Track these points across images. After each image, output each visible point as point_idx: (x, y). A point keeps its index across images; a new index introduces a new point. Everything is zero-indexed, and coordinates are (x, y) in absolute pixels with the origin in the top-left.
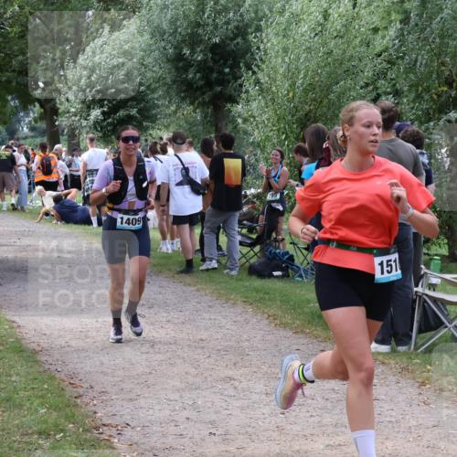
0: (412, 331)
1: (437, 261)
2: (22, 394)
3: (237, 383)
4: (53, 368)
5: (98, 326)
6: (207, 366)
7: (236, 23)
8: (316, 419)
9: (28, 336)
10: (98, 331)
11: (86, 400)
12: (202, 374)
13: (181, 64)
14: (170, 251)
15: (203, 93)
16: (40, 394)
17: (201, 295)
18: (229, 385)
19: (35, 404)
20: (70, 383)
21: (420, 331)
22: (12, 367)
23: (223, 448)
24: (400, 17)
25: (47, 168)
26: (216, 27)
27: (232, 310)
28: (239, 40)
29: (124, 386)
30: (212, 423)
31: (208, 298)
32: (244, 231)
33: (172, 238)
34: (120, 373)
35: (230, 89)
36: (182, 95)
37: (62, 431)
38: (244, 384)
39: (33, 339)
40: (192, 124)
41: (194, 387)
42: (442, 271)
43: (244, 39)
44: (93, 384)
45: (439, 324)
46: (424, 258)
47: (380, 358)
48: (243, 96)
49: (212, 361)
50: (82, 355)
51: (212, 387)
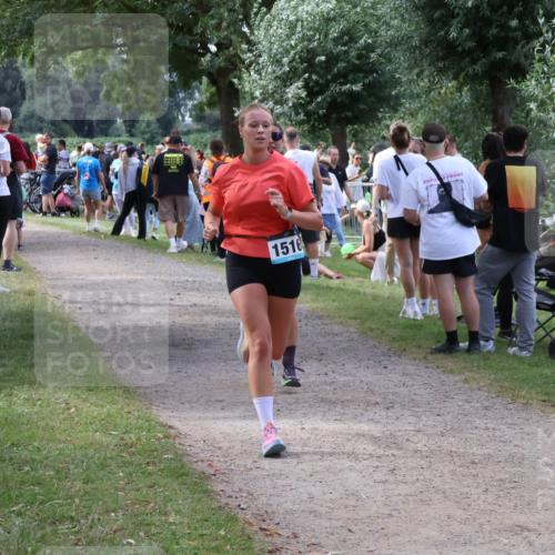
2: (185, 543)
3: (533, 537)
4: (233, 503)
5: (305, 436)
9: (194, 450)
10: (305, 445)
12: (475, 519)
13: (437, 14)
14: (420, 317)
15: (474, 62)
16: (213, 544)
17: (472, 390)
18: (519, 538)
20: (262, 529)
22: (167, 500)
27: (524, 414)
31: (482, 394)
32: (542, 285)
33: (424, 296)
34: (342, 513)
35: (518, 53)
38: (546, 538)
39: (202, 455)
40: (454, 110)
41: (461, 539)
44: (298, 531)
48: (537, 66)
49: (491, 497)
50: (280, 482)
51: (490, 542)
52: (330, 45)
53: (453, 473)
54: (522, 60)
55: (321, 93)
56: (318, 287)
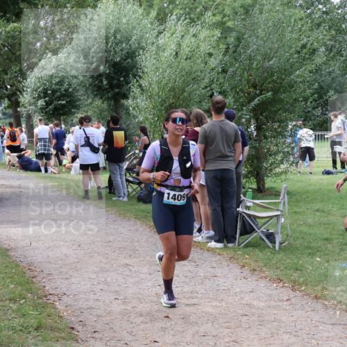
0: (236, 234)
1: (250, 193)
3: (131, 268)
4: (18, 260)
6: (113, 257)
7: (126, 51)
8: (180, 289)
9: (3, 240)
11: (39, 279)
12: (110, 262)
15: (108, 92)
16: (10, 276)
17: (109, 214)
18: (126, 269)
19: (7, 282)
20: (29, 269)
21: (241, 234)
23: (123, 307)
24: (225, 47)
25: (13, 137)
26: (115, 53)
27: (128, 223)
28: (129, 60)
29: (62, 270)
30: (116, 292)
31: (113, 216)
32: (134, 175)
34: (60, 262)
35: (124, 89)
36: (95, 93)
37: (24, 298)
38: (136, 269)
39: (6, 242)
40: (101, 111)
41: (105, 270)
42: (253, 198)
43: (132, 60)
44: (43, 269)
45: (253, 230)
46: (243, 190)
47: (218, 251)
48: (132, 94)
49: (116, 254)
50: (36, 252)
51: (116, 270)
52: (53, 86)
53: (102, 245)
54: (126, 92)
55: (50, 104)
56: (50, 177)
